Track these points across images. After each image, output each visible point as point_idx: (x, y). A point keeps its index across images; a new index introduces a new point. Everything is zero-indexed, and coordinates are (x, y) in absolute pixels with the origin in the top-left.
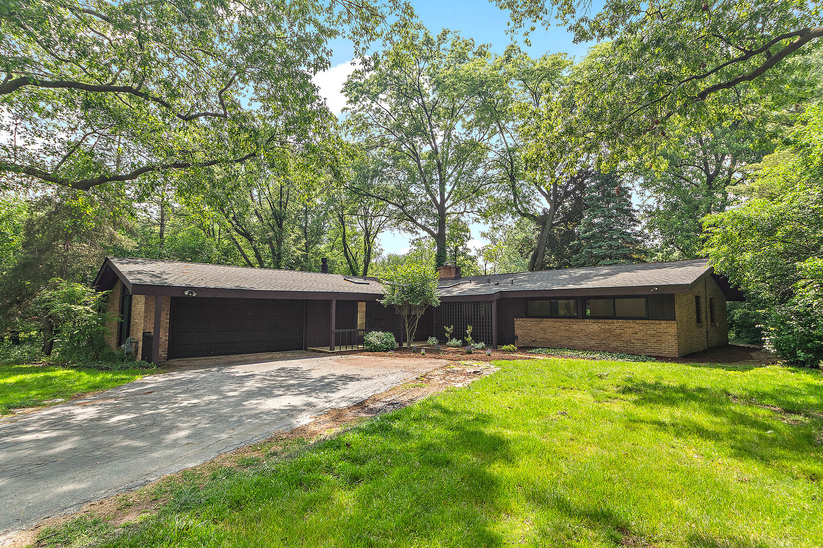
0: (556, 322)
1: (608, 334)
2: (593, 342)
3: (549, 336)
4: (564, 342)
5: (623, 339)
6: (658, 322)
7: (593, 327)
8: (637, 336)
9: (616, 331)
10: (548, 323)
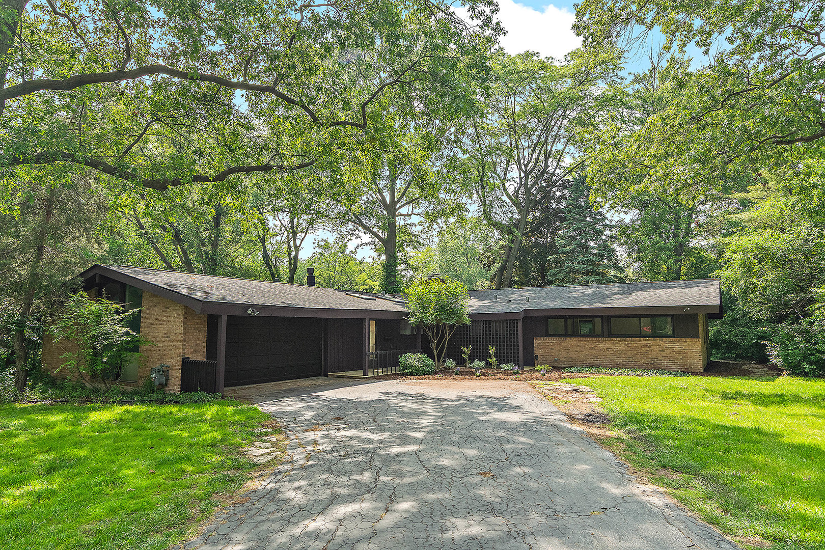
0: (581, 341)
1: (635, 352)
2: (620, 360)
3: (573, 355)
4: (589, 361)
5: (650, 356)
6: (684, 339)
7: (620, 345)
8: (664, 354)
9: (643, 349)
10: (571, 342)
